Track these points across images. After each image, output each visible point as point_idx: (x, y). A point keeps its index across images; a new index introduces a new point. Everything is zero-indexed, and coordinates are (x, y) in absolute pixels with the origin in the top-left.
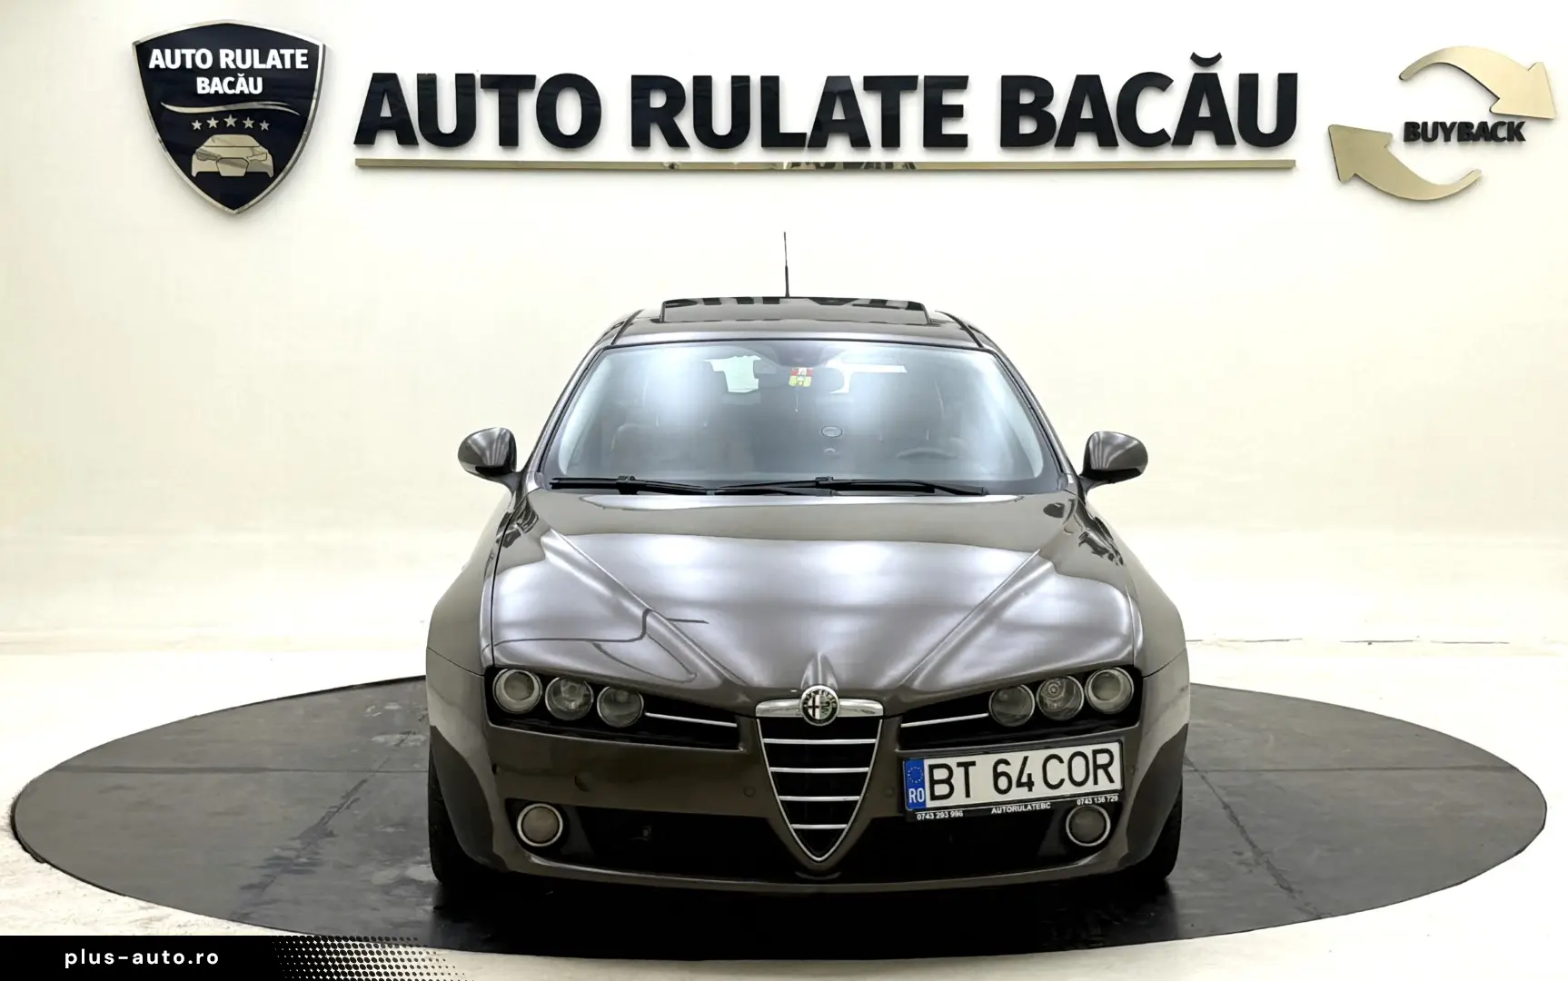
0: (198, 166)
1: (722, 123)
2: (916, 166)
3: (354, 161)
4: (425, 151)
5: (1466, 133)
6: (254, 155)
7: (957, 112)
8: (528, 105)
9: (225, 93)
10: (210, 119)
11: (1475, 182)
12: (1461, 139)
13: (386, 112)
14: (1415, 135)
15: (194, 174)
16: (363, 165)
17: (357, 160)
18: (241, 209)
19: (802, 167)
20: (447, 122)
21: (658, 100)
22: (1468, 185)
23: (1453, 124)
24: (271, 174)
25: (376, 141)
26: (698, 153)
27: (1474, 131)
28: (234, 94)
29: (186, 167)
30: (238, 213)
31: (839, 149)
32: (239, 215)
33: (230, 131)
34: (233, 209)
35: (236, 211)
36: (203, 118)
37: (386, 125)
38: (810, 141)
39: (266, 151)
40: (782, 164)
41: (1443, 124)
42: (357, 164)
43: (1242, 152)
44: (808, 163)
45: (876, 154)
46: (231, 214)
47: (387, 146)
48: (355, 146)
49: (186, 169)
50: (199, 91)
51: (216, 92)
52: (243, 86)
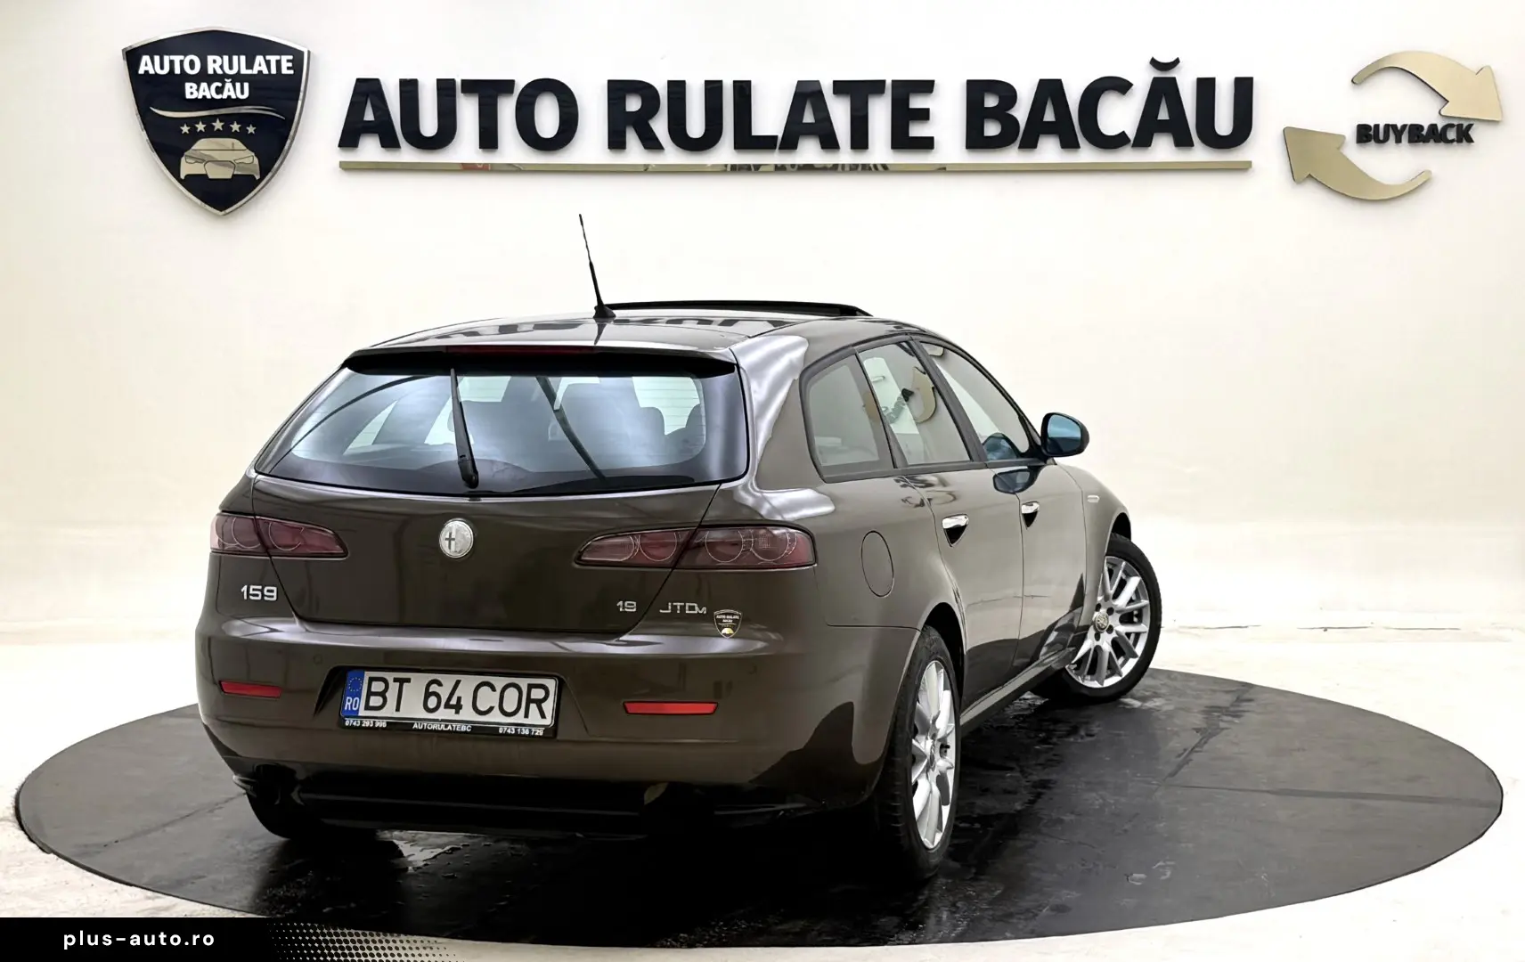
0: (187, 168)
1: (696, 126)
3: (337, 164)
4: (407, 154)
5: (1417, 135)
6: (242, 159)
7: (924, 115)
8: (507, 109)
9: (213, 98)
10: (198, 123)
11: (1426, 181)
12: (1410, 141)
13: (369, 116)
14: (1366, 137)
15: (182, 177)
16: (347, 167)
17: (341, 162)
18: (227, 210)
20: (429, 126)
21: (633, 104)
22: (1419, 186)
23: (1404, 126)
24: (257, 177)
25: (359, 145)
26: (672, 155)
27: (1424, 133)
28: (222, 99)
29: (174, 169)
31: (809, 151)
32: (225, 217)
33: (219, 134)
34: (221, 211)
35: (223, 213)
36: (192, 122)
37: (369, 129)
38: (780, 144)
39: (253, 154)
41: (1394, 127)
42: (340, 167)
43: (1200, 153)
45: (845, 156)
46: (218, 216)
47: (370, 148)
48: (339, 149)
49: (175, 170)
50: (188, 96)
51: (204, 97)
52: (230, 91)
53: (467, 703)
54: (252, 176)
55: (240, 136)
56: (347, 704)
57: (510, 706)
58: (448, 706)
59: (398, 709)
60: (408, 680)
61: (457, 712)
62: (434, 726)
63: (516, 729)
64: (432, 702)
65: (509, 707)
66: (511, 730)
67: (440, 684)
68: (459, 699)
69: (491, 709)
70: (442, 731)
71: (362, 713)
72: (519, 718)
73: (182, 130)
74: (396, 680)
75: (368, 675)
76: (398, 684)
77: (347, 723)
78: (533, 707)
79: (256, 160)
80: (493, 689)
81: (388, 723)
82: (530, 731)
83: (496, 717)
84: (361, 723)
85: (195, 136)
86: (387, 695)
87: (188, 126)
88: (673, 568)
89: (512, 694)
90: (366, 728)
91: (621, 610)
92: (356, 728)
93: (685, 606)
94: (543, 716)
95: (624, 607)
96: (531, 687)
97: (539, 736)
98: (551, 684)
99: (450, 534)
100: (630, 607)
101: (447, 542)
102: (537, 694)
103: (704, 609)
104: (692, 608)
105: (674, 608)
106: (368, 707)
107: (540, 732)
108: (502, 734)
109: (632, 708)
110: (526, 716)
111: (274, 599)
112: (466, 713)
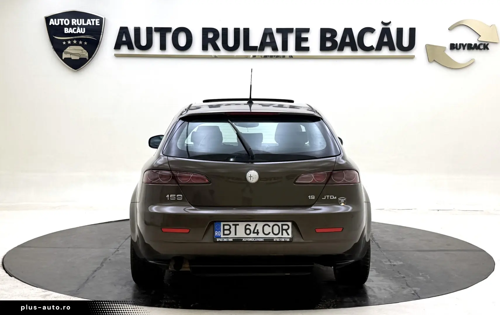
0: (64, 56)
1: (231, 43)
2: (293, 57)
3: (114, 54)
4: (136, 51)
5: (470, 47)
6: (83, 53)
7: (306, 40)
8: (169, 37)
9: (73, 33)
10: (68, 41)
11: (473, 63)
12: (468, 49)
13: (124, 39)
14: (453, 47)
15: (63, 58)
16: (117, 56)
17: (115, 54)
18: (78, 69)
19: (256, 57)
20: (144, 42)
21: (211, 36)
22: (470, 64)
23: (466, 44)
24: (87, 59)
25: (121, 48)
26: (223, 52)
27: (473, 46)
28: (76, 33)
30: (77, 71)
31: (268, 51)
32: (77, 72)
33: (75, 45)
34: (76, 69)
35: (76, 70)
36: (66, 41)
37: (124, 43)
38: (259, 49)
39: (86, 51)
40: (250, 56)
41: (463, 44)
43: (398, 53)
44: (258, 56)
45: (280, 53)
46: (75, 71)
47: (124, 50)
48: (114, 50)
49: (61, 57)
50: (65, 32)
51: (71, 32)
52: (79, 31)
53: (260, 231)
54: (86, 58)
55: (82, 45)
56: (216, 233)
57: (276, 231)
58: (254, 233)
59: (236, 234)
60: (238, 225)
61: (258, 235)
62: (250, 240)
63: (280, 239)
64: (248, 232)
66: (278, 240)
67: (250, 225)
68: (258, 230)
69: (269, 233)
70: (253, 241)
71: (222, 236)
72: (280, 235)
73: (63, 43)
74: (233, 225)
75: (222, 224)
76: (234, 226)
77: (218, 240)
78: (284, 232)
79: (87, 53)
80: (269, 226)
81: (233, 239)
82: (285, 240)
83: (271, 235)
84: (223, 240)
85: (68, 45)
86: (231, 230)
87: (65, 42)
88: (326, 184)
89: (276, 228)
90: (225, 241)
91: (310, 198)
92: (221, 241)
93: (330, 197)
94: (288, 235)
95: (311, 198)
96: (282, 225)
97: (288, 241)
98: (290, 224)
99: (251, 175)
100: (313, 197)
101: (249, 178)
102: (285, 227)
103: (336, 197)
104: (332, 197)
105: (327, 197)
106: (224, 234)
107: (288, 240)
108: (275, 241)
109: (318, 231)
110: (282, 235)
111: (181, 199)
112: (261, 235)
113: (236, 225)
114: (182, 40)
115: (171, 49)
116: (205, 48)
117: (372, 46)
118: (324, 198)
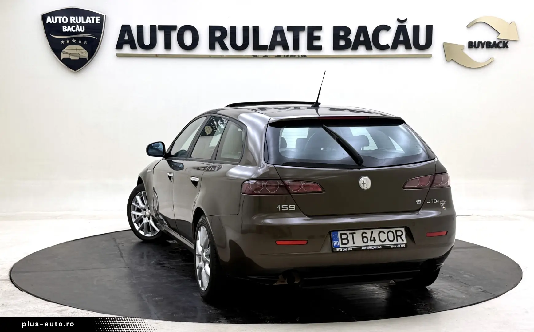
0: (63, 56)
1: (239, 42)
2: (306, 56)
3: (116, 54)
4: (140, 51)
5: (489, 45)
6: (82, 52)
7: (318, 38)
8: (174, 36)
9: (72, 32)
10: (67, 40)
11: (492, 61)
12: (487, 47)
13: (126, 38)
15: (62, 59)
16: (118, 56)
17: (117, 54)
18: (77, 70)
19: (267, 57)
20: (147, 41)
21: (218, 34)
22: (489, 63)
23: (485, 42)
24: (88, 59)
25: (123, 48)
26: (231, 52)
27: (492, 44)
28: (75, 32)
29: (59, 56)
30: (76, 72)
31: (279, 50)
33: (74, 44)
36: (65, 40)
37: (126, 42)
38: (269, 48)
39: (86, 51)
41: (481, 42)
43: (414, 51)
44: (268, 55)
45: (291, 52)
46: (74, 73)
47: (127, 49)
48: (116, 49)
50: (64, 31)
51: (68, 31)
52: (77, 29)
53: (377, 239)
54: (86, 59)
55: (82, 45)
56: (335, 243)
58: (371, 240)
59: (354, 243)
60: (355, 233)
61: (375, 242)
62: (369, 248)
63: (396, 246)
64: (365, 240)
65: (391, 239)
66: (395, 246)
67: (366, 233)
69: (385, 240)
70: (372, 249)
71: (341, 246)
72: (395, 242)
73: (61, 43)
74: (350, 233)
75: (339, 233)
76: (351, 235)
77: (337, 250)
79: (87, 53)
80: (384, 233)
81: (352, 249)
82: (401, 246)
83: (387, 243)
84: (343, 249)
85: (66, 45)
86: (348, 239)
87: (63, 41)
88: (430, 188)
89: (391, 234)
90: (345, 251)
91: (417, 203)
92: (341, 251)
93: (433, 200)
94: (403, 241)
95: (418, 202)
96: (396, 231)
98: (403, 230)
99: (364, 182)
100: (419, 202)
101: (363, 184)
102: (399, 233)
103: (438, 201)
104: (435, 201)
105: (431, 201)
106: (342, 244)
107: (404, 246)
108: (392, 248)
109: (428, 235)
110: (397, 241)
111: (294, 209)
112: (378, 242)
113: (353, 234)
114: (188, 39)
115: (176, 49)
116: (212, 47)
117: (388, 44)
118: (429, 202)
